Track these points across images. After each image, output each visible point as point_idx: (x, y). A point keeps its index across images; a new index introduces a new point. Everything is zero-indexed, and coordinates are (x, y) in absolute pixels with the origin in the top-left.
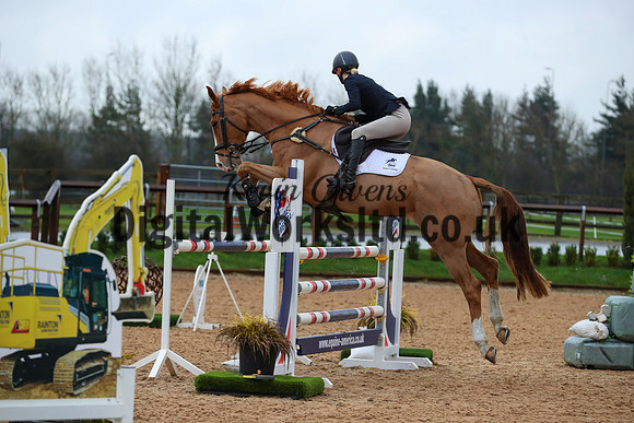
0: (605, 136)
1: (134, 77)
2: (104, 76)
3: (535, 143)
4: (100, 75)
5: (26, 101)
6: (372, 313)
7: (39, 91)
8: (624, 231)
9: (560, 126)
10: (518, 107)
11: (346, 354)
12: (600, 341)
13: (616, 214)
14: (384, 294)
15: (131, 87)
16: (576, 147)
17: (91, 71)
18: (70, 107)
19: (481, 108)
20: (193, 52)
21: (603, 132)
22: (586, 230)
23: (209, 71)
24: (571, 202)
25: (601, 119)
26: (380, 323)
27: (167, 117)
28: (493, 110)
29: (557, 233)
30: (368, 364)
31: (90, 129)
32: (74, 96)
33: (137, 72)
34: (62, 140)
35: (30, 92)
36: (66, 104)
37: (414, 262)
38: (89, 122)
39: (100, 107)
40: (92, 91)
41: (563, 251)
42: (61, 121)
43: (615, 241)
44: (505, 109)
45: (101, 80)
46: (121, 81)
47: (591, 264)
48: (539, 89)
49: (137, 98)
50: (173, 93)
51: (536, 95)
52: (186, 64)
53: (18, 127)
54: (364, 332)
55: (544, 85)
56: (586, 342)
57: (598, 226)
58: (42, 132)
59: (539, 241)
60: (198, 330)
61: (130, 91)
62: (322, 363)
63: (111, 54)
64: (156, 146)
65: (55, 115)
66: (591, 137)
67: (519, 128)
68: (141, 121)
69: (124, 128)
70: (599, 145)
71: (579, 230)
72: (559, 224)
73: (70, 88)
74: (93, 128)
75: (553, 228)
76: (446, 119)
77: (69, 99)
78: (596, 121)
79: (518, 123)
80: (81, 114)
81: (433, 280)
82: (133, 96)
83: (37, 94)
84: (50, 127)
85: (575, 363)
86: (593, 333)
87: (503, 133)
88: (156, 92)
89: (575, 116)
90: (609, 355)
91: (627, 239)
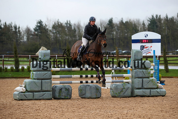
8: (15, 62)
12: (23, 92)
13: (12, 57)
22: (4, 62)
47: (6, 71)
56: (20, 93)
71: (2, 62)
85: (17, 99)
86: (21, 90)
90: (26, 96)
91: (16, 64)
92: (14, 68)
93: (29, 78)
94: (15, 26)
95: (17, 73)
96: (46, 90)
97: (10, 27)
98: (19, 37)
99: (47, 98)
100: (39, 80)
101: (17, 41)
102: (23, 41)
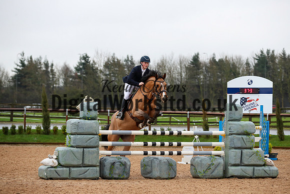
0: (17, 78)
8: (43, 118)
12: (54, 167)
13: (39, 111)
16: (5, 82)
21: (16, 76)
22: (27, 119)
25: (15, 70)
29: (12, 120)
47: (29, 133)
56: (48, 168)
66: (11, 78)
70: (14, 82)
71: (23, 118)
72: (12, 116)
78: (13, 71)
85: (44, 177)
86: (51, 164)
89: (4, 69)
90: (59, 173)
91: (44, 122)
92: (42, 128)
93: (63, 144)
94: (46, 63)
95: (45, 136)
96: (90, 164)
97: (39, 64)
98: (51, 79)
99: (91, 176)
100: (79, 149)
101: (48, 86)
102: (57, 86)
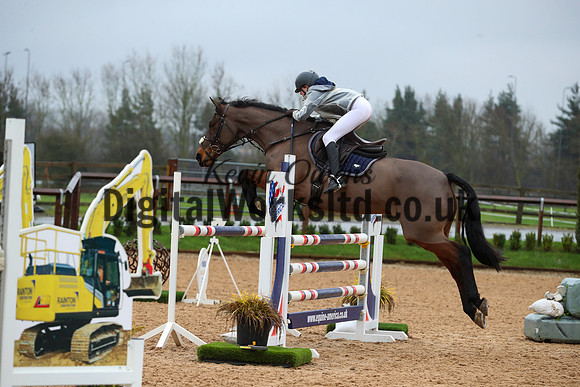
0: (561, 137)
1: (147, 81)
2: (120, 80)
3: (499, 142)
4: (117, 79)
5: (52, 102)
6: (355, 291)
7: (63, 94)
8: (577, 220)
9: (521, 127)
10: (484, 110)
11: (331, 328)
12: (556, 318)
13: (570, 205)
14: (365, 276)
15: (145, 91)
16: (536, 145)
17: (109, 76)
18: (90, 107)
19: (451, 111)
20: (199, 60)
21: (558, 133)
22: (544, 219)
23: (213, 77)
24: (531, 194)
25: (557, 121)
26: (362, 300)
27: (176, 117)
28: (463, 112)
29: (519, 222)
30: (350, 337)
31: (108, 127)
32: (94, 97)
33: (150, 77)
34: (83, 136)
35: (56, 94)
36: (87, 105)
37: (392, 246)
38: (108, 122)
39: (117, 108)
40: (110, 94)
41: (523, 238)
42: (82, 120)
43: (569, 229)
44: (473, 112)
45: (118, 84)
46: (135, 85)
47: (548, 249)
48: (503, 94)
49: (150, 100)
50: (181, 95)
51: (500, 99)
52: (193, 70)
53: (45, 125)
54: (348, 308)
55: (508, 91)
56: (543, 319)
57: (554, 216)
58: (66, 130)
59: (503, 228)
60: (201, 305)
61: (143, 93)
62: (310, 335)
63: (127, 61)
64: (166, 142)
65: (77, 114)
66: (549, 137)
67: (485, 128)
68: (154, 120)
69: (138, 127)
70: (556, 144)
71: (537, 219)
72: (520, 213)
73: (91, 91)
74: (111, 126)
75: (515, 217)
76: (421, 121)
77: (90, 100)
78: (553, 123)
79: (484, 124)
80: (100, 113)
81: (408, 262)
82: (146, 97)
83: (61, 96)
84: (72, 126)
85: (534, 338)
86: (550, 311)
87: (472, 133)
88: (166, 95)
89: (535, 119)
90: (564, 330)
91: (579, 228)
92: (575, 241)
